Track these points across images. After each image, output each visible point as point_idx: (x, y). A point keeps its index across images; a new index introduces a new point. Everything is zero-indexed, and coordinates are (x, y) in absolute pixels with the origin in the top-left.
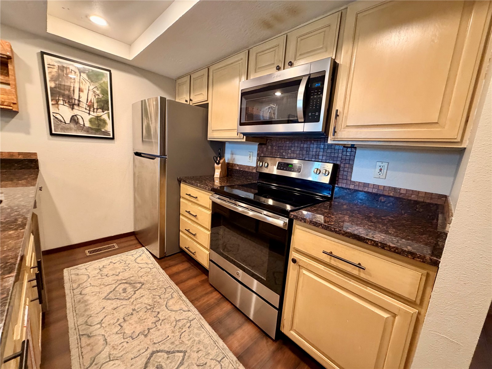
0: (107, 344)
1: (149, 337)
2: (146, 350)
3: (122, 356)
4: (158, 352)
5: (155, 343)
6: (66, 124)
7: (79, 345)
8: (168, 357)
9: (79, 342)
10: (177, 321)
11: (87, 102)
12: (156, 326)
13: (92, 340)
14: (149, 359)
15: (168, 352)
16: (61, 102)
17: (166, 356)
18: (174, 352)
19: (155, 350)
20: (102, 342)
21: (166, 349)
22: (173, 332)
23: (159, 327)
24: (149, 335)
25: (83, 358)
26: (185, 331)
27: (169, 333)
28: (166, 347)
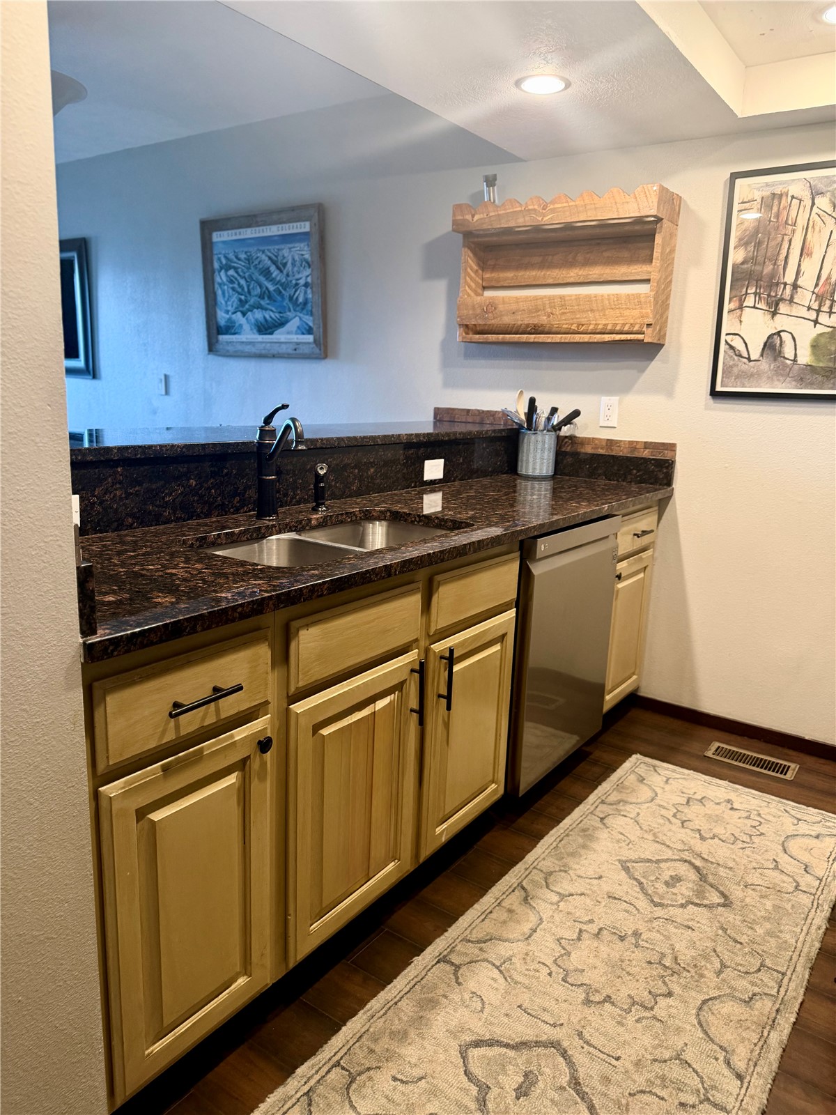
0: (527, 939)
1: (588, 1011)
2: (554, 1025)
3: (516, 983)
4: (564, 1054)
5: (580, 1035)
6: (752, 363)
7: (501, 898)
8: (562, 1088)
9: (507, 893)
10: (678, 1057)
11: (817, 285)
12: (629, 1011)
13: (520, 909)
14: (538, 1044)
15: (575, 1083)
16: (750, 301)
17: (564, 1080)
18: (583, 1096)
19: (565, 1044)
20: (526, 928)
21: (581, 1073)
22: (638, 1064)
23: (630, 1019)
24: (592, 1009)
25: (483, 920)
26: (663, 1099)
27: (629, 1056)
28: (589, 1069)
